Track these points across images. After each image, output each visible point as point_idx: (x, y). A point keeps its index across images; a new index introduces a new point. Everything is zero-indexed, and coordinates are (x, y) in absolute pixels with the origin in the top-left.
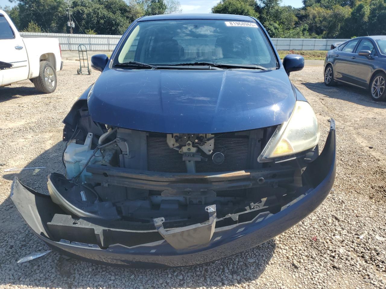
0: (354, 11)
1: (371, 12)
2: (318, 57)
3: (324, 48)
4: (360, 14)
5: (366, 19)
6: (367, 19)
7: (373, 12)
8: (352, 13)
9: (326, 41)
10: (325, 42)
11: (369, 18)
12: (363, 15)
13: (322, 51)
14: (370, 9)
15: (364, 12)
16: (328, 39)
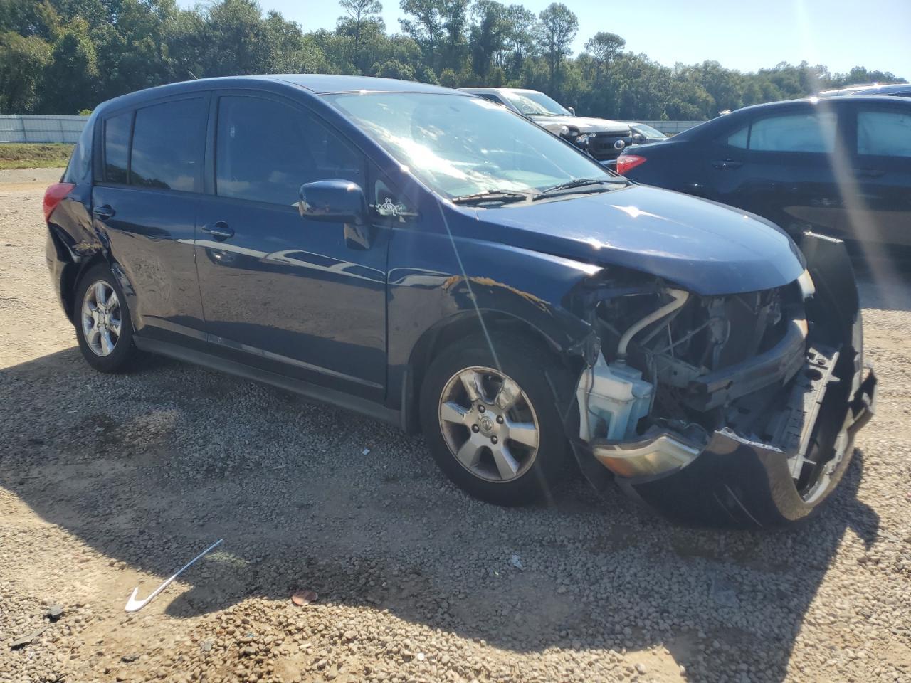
0: (59, 47)
1: (100, 54)
2: (15, 159)
3: (20, 136)
4: (75, 58)
5: (93, 70)
6: (97, 71)
7: (102, 52)
8: (56, 55)
9: (20, 120)
10: (18, 122)
11: (98, 67)
12: (83, 61)
13: (19, 146)
14: (94, 48)
15: (84, 54)
16: (23, 116)
